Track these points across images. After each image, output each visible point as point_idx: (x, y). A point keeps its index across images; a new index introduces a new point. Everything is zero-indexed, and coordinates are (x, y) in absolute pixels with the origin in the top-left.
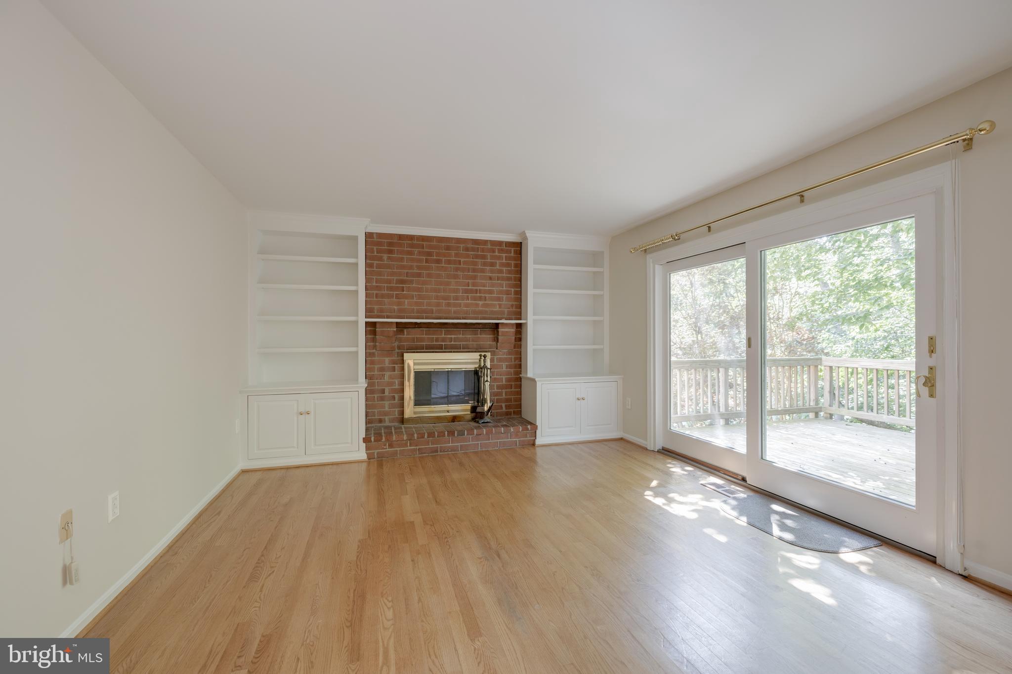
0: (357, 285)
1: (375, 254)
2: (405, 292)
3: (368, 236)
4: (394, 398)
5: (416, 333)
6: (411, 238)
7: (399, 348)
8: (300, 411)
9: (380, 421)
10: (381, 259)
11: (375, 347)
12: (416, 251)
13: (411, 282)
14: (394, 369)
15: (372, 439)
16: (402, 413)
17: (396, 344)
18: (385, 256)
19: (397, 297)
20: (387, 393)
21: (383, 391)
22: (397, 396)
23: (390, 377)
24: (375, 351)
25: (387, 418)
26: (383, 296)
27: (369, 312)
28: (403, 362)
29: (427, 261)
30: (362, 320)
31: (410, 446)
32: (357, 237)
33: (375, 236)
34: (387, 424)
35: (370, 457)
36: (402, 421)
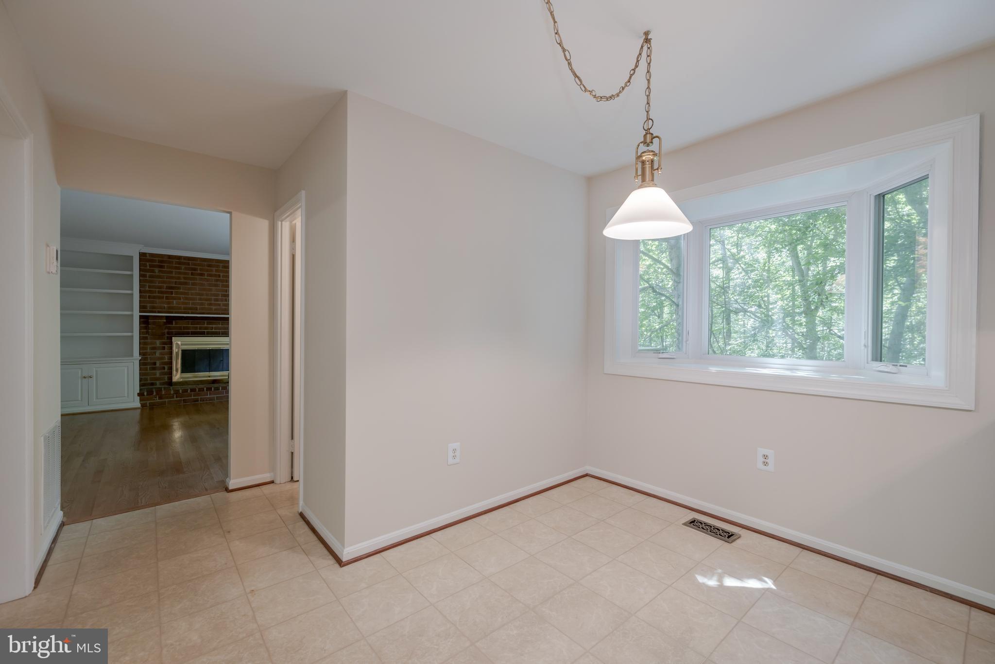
0: (132, 289)
1: (148, 268)
2: (173, 295)
3: (142, 255)
4: (164, 368)
5: (182, 324)
6: (179, 258)
7: (168, 333)
8: (84, 376)
9: (152, 384)
10: (153, 271)
11: (147, 333)
12: (183, 267)
13: (179, 288)
14: (164, 348)
15: (145, 394)
16: (171, 378)
17: (166, 331)
18: (157, 270)
19: (167, 298)
20: (158, 365)
21: (155, 364)
22: (166, 367)
23: (161, 354)
24: (147, 335)
25: (158, 382)
26: (154, 297)
27: (142, 308)
28: (171, 343)
29: (192, 274)
30: (137, 314)
31: (176, 398)
32: (132, 257)
33: (148, 255)
34: (158, 386)
35: (143, 406)
36: (170, 383)
